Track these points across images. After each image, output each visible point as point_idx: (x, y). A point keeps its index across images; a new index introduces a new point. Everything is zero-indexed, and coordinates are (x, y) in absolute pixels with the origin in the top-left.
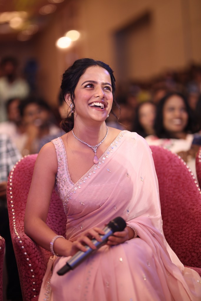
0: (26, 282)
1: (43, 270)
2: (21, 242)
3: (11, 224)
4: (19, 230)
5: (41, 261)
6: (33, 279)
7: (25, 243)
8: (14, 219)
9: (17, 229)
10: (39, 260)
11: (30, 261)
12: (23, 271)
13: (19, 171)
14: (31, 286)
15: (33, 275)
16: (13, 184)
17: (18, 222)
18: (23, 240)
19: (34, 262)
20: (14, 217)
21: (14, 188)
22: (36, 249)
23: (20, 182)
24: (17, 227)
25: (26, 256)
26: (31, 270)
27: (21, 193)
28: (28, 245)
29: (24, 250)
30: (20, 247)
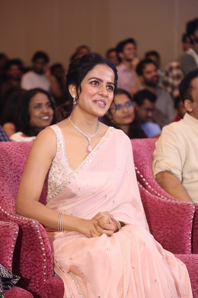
2: (37, 226)
6: (45, 263)
11: (44, 246)
14: (42, 270)
15: (44, 259)
19: (47, 246)
25: (40, 240)
26: (43, 254)
29: (40, 234)
30: (36, 231)
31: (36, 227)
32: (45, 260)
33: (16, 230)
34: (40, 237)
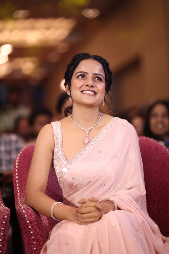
0: (28, 248)
1: (43, 237)
2: (24, 211)
3: (16, 200)
4: (23, 203)
5: (42, 229)
6: (34, 245)
7: (28, 213)
8: (19, 195)
9: (21, 203)
10: (40, 228)
11: (32, 229)
12: (25, 239)
13: (24, 156)
14: (32, 251)
15: (34, 241)
16: (19, 166)
17: (22, 197)
18: (26, 209)
19: (36, 230)
20: (19, 194)
21: (20, 170)
22: (37, 218)
23: (25, 165)
24: (21, 201)
25: (28, 224)
26: (32, 237)
27: (26, 174)
28: (31, 214)
29: (27, 218)
30: (23, 216)
31: (24, 213)
32: (34, 243)
33: (6, 214)
34: (28, 222)
